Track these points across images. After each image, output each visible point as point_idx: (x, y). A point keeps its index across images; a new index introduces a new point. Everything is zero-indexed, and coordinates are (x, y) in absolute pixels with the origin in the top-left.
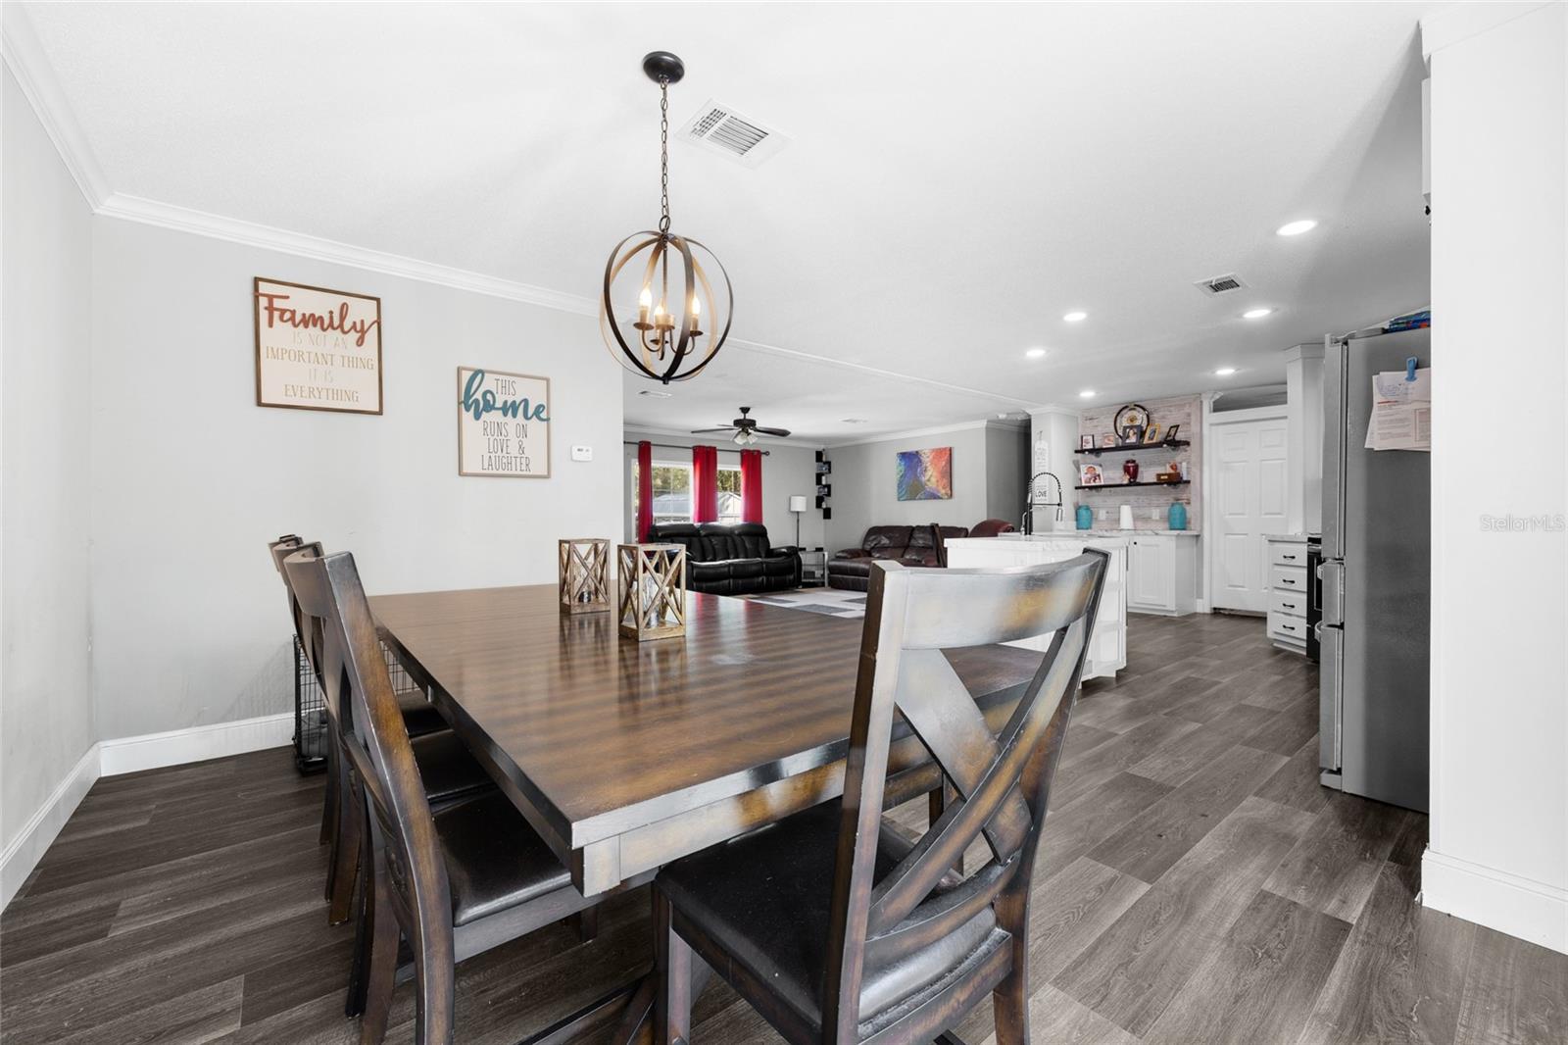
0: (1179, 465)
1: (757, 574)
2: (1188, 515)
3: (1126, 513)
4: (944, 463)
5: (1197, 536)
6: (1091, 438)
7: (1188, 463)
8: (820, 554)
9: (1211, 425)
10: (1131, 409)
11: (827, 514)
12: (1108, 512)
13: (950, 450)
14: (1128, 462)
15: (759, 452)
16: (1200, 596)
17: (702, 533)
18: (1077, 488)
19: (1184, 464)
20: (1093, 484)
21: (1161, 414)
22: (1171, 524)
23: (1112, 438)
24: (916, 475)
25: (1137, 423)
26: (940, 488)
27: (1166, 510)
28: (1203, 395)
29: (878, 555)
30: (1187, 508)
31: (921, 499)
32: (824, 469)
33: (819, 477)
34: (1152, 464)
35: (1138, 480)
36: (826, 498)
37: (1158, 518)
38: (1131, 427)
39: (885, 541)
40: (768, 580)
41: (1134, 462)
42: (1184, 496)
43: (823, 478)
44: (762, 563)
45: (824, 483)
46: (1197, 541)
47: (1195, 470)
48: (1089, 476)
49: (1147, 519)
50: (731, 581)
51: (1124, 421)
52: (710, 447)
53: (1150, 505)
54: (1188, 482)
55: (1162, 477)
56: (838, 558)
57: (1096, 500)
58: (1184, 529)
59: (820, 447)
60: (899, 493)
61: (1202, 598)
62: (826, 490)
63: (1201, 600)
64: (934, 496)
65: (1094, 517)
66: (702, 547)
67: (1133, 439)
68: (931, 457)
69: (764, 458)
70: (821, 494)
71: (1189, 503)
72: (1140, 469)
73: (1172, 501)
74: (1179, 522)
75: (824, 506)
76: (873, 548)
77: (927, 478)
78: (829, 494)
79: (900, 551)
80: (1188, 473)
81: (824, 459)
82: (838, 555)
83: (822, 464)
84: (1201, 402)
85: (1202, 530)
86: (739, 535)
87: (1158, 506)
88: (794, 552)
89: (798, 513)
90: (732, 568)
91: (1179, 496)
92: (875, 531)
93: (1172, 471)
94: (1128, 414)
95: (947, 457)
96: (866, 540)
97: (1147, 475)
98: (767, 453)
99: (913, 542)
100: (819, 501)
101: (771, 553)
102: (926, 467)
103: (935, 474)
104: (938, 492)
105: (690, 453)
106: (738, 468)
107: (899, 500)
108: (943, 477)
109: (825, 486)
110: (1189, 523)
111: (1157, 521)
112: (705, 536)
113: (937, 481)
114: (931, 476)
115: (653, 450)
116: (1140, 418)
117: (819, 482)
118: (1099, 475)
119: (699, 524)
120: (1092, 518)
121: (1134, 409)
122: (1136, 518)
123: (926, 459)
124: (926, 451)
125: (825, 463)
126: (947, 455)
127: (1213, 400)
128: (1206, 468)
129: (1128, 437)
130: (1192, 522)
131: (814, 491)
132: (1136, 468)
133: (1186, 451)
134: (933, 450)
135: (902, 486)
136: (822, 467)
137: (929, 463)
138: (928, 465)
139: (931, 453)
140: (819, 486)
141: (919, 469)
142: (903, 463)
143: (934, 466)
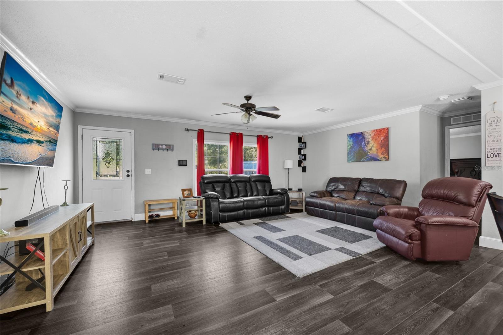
1: (262, 206)
4: (382, 138)
8: (301, 193)
11: (304, 169)
13: (388, 129)
15: (267, 136)
17: (232, 180)
24: (361, 147)
26: (379, 154)
29: (336, 195)
31: (364, 161)
32: (303, 146)
33: (300, 150)
36: (303, 161)
39: (342, 187)
40: (268, 209)
43: (302, 151)
44: (265, 199)
45: (302, 153)
50: (245, 210)
52: (239, 133)
56: (312, 196)
59: (301, 135)
60: (349, 158)
62: (304, 157)
64: (375, 159)
66: (231, 189)
68: (372, 135)
69: (270, 140)
70: (301, 160)
75: (302, 165)
76: (333, 190)
77: (369, 148)
78: (305, 159)
79: (352, 194)
81: (303, 141)
82: (311, 194)
83: (301, 143)
86: (254, 181)
88: (284, 192)
89: (288, 169)
90: (245, 203)
92: (333, 180)
96: (328, 185)
98: (271, 137)
99: (362, 188)
100: (300, 163)
101: (272, 192)
102: (368, 142)
103: (375, 145)
104: (378, 156)
105: (228, 136)
106: (256, 145)
107: (348, 162)
109: (303, 155)
112: (234, 182)
113: (377, 150)
114: (372, 147)
115: (206, 134)
117: (300, 153)
119: (231, 175)
123: (369, 136)
124: (369, 132)
125: (303, 143)
126: (384, 133)
131: (297, 157)
134: (375, 130)
135: (351, 153)
136: (302, 145)
137: (371, 139)
138: (370, 140)
139: (372, 132)
140: (300, 155)
141: (363, 143)
142: (351, 140)
143: (374, 140)
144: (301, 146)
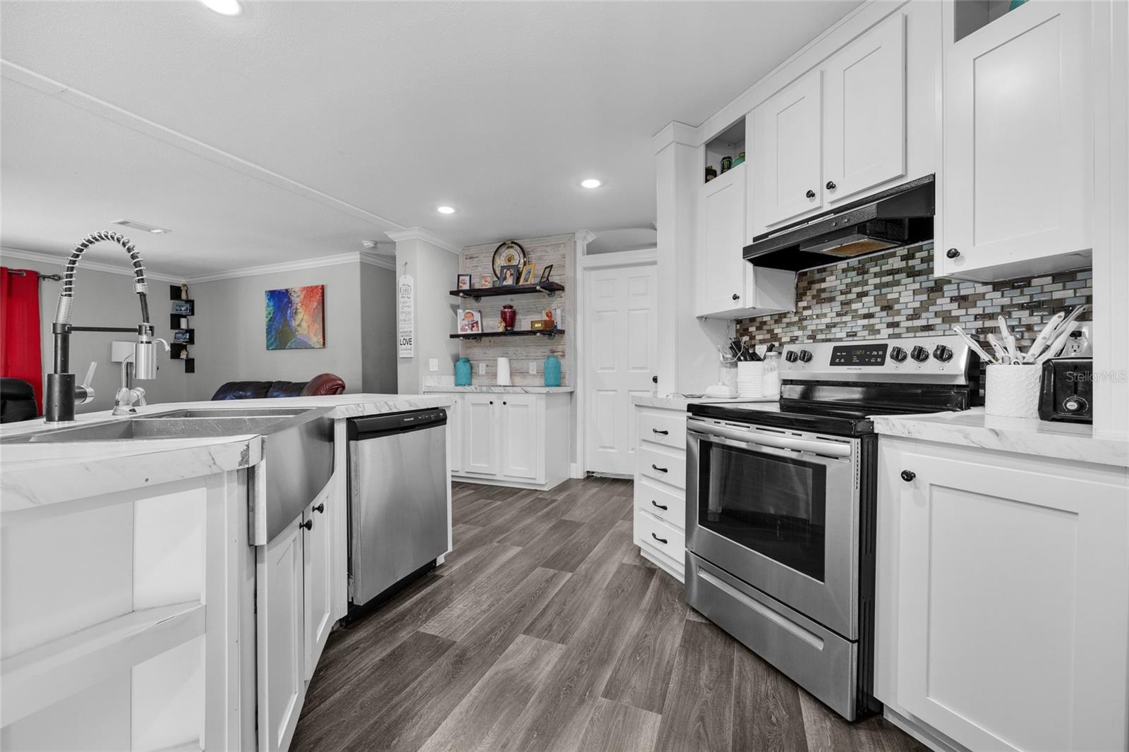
0: (553, 312)
2: (563, 369)
3: (503, 365)
4: (315, 304)
5: (572, 393)
6: (468, 278)
7: (563, 311)
9: (585, 269)
10: (508, 247)
11: (190, 366)
12: (487, 366)
13: (323, 288)
14: (505, 307)
16: (574, 460)
18: (452, 336)
19: (559, 311)
20: (469, 332)
21: (539, 254)
22: (546, 380)
23: (489, 279)
24: (286, 320)
25: (514, 263)
26: (312, 335)
27: (542, 363)
28: (577, 235)
30: (562, 361)
31: (290, 348)
32: (184, 309)
33: (176, 319)
34: (529, 311)
35: (516, 329)
36: (187, 346)
37: (535, 373)
38: (508, 268)
41: (511, 307)
42: (560, 348)
43: (183, 320)
45: (183, 327)
46: (571, 399)
47: (569, 319)
48: (466, 322)
49: (524, 373)
51: (501, 261)
53: (528, 358)
54: (562, 332)
55: (536, 325)
57: (477, 352)
58: (559, 385)
59: (179, 281)
60: (268, 341)
61: (576, 462)
62: (188, 336)
63: (574, 464)
64: (305, 346)
65: (474, 371)
67: (509, 282)
68: (302, 297)
70: (179, 342)
71: (563, 356)
72: (518, 317)
73: (548, 353)
74: (555, 377)
75: (184, 356)
77: (297, 323)
78: (191, 341)
80: (563, 323)
81: (184, 296)
83: (180, 303)
84: (575, 242)
85: (575, 387)
87: (534, 358)
91: (554, 348)
93: (547, 319)
94: (505, 253)
95: (318, 297)
97: (523, 324)
98: (54, 277)
100: (178, 349)
102: (297, 309)
103: (306, 317)
104: (311, 340)
107: (268, 349)
108: (314, 321)
109: (185, 331)
110: (564, 378)
111: (534, 375)
113: (310, 327)
114: (302, 320)
116: (518, 259)
117: (176, 325)
118: (477, 322)
120: (472, 371)
121: (512, 247)
122: (512, 374)
123: (297, 299)
124: (296, 290)
125: (185, 301)
126: (318, 294)
127: (587, 242)
128: (579, 317)
129: (505, 279)
130: (567, 377)
132: (514, 314)
133: (561, 297)
134: (304, 288)
135: (271, 332)
136: (180, 306)
137: (300, 304)
138: (298, 307)
139: (302, 291)
140: (177, 331)
141: (289, 311)
142: (271, 304)
143: (305, 307)
144: (178, 308)
